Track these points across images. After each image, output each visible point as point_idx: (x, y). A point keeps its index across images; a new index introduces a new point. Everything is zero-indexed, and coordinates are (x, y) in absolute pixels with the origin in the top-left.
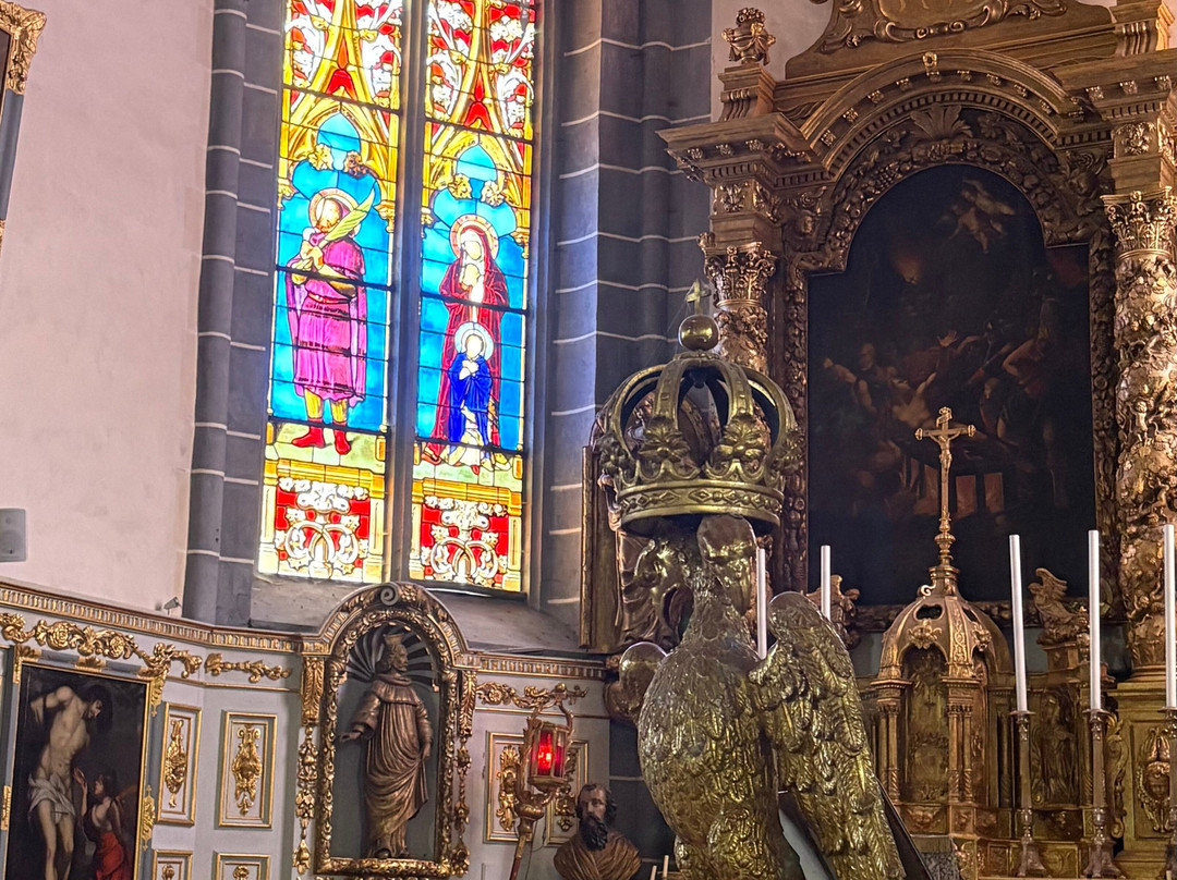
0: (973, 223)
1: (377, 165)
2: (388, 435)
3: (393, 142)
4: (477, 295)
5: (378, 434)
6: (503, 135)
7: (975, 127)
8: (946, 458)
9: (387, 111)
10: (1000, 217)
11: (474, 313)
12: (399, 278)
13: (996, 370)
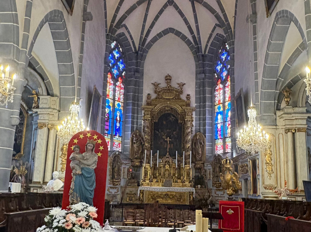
0: (171, 119)
1: (111, 105)
2: (111, 135)
3: (112, 103)
4: (118, 119)
5: (110, 134)
6: (121, 102)
7: (172, 109)
8: (168, 142)
9: (112, 99)
10: (174, 119)
11: (118, 121)
12: (113, 117)
13: (173, 134)
